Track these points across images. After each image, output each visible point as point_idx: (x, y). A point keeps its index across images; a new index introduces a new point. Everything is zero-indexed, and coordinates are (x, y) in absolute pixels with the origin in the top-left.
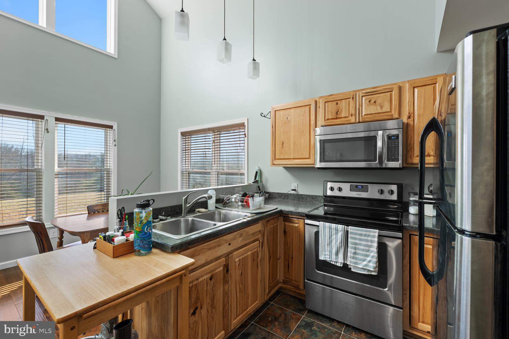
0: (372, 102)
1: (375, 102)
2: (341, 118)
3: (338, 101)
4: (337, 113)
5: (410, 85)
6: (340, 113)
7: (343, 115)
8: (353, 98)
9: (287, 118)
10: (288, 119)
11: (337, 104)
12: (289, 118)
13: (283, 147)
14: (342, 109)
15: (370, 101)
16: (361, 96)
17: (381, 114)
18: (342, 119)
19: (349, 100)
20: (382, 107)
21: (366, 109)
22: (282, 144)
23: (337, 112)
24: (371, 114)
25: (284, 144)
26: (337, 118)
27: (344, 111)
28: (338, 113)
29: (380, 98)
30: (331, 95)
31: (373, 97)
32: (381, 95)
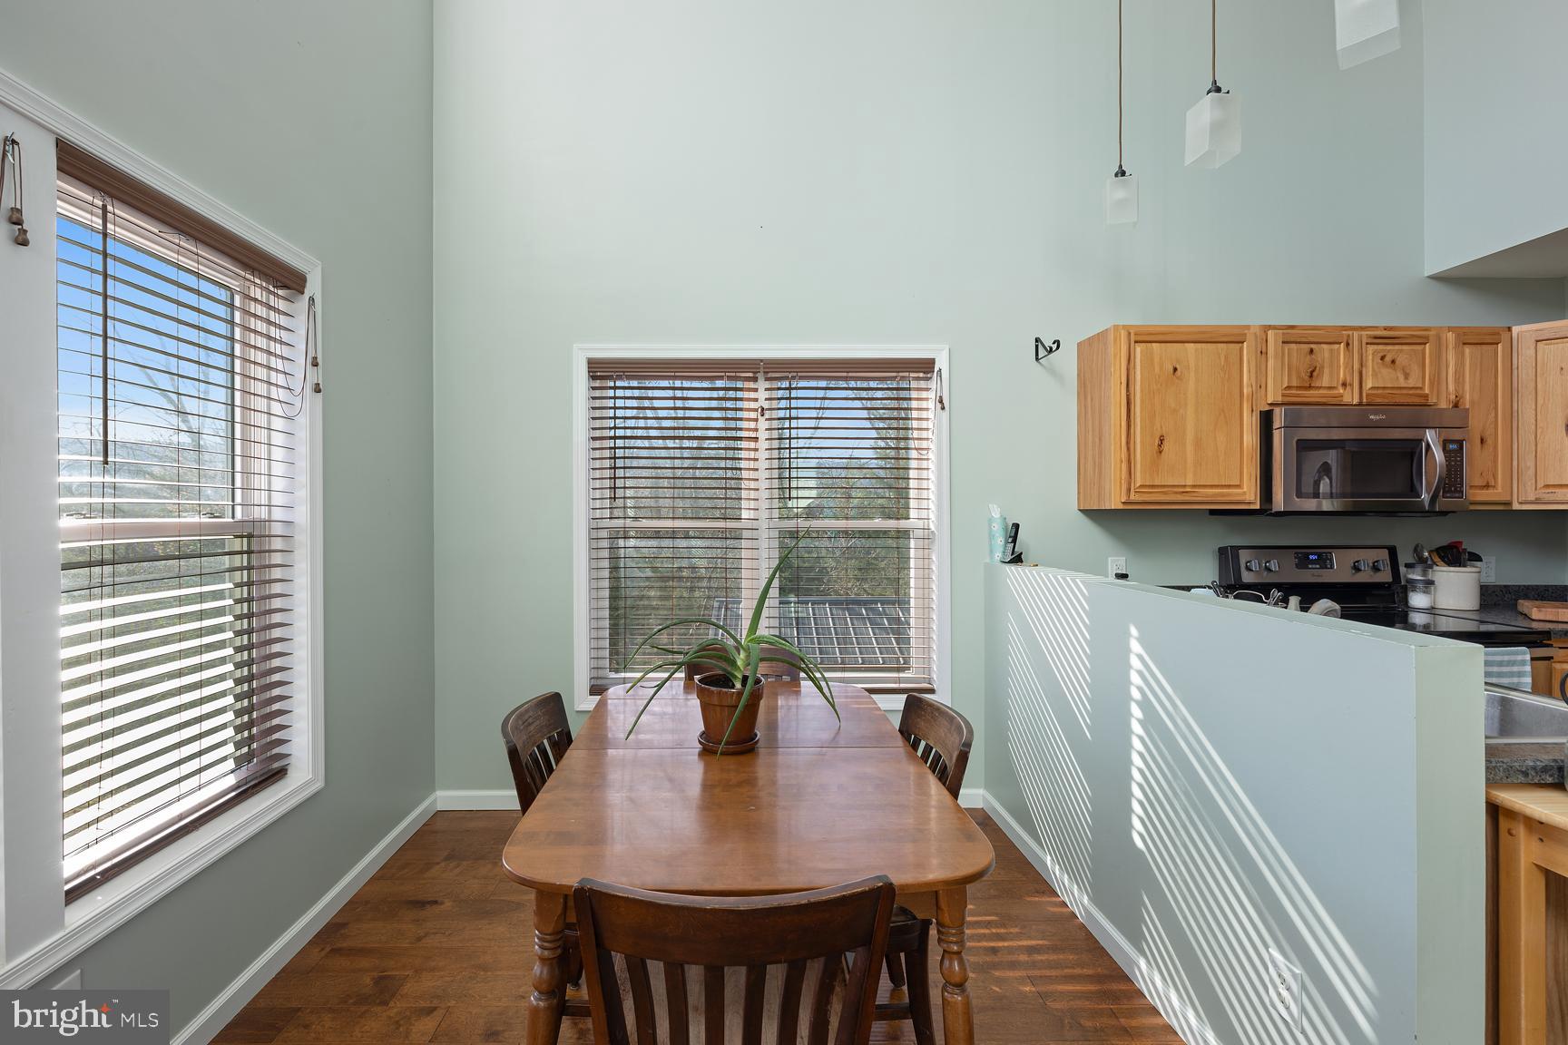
0: (1388, 359)
1: (1393, 362)
2: (1320, 388)
3: (1312, 346)
4: (1311, 376)
5: (1458, 336)
6: (1318, 375)
7: (1325, 381)
8: (1348, 344)
9: (1175, 369)
10: (1178, 373)
11: (1312, 351)
12: (1179, 370)
13: (1160, 452)
14: (1322, 367)
15: (1383, 358)
16: (1364, 341)
17: (1405, 392)
18: (1321, 391)
19: (1336, 346)
20: (1407, 376)
21: (1375, 374)
22: (1157, 442)
23: (1312, 372)
24: (1384, 388)
25: (1165, 443)
26: (1310, 387)
27: (1326, 371)
28: (1315, 374)
29: (1403, 354)
30: (1292, 327)
31: (1389, 351)
32: (1405, 347)
